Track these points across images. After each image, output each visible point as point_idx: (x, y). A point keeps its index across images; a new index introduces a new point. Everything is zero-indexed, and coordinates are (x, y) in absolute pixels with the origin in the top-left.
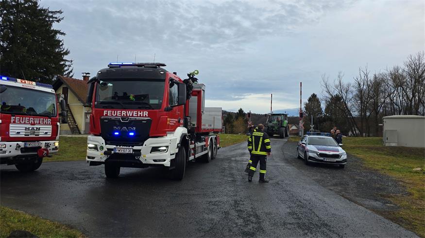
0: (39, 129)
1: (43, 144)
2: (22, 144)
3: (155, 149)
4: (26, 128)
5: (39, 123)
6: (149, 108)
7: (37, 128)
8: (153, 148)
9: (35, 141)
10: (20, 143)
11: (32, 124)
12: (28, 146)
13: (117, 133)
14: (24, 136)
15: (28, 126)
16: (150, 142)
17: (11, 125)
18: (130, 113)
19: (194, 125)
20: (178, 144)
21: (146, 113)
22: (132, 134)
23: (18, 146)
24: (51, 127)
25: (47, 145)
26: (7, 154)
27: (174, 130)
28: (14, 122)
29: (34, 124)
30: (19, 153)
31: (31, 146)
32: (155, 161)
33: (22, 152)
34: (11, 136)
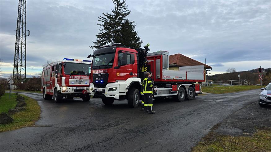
0: (83, 81)
1: (85, 88)
2: (75, 88)
3: (111, 89)
4: (76, 81)
5: (83, 79)
6: (108, 68)
7: (82, 81)
8: (109, 88)
9: (81, 87)
10: (74, 87)
11: (79, 79)
12: (77, 89)
13: (97, 82)
14: (75, 84)
15: (77, 80)
16: (109, 86)
17: (70, 80)
18: (101, 71)
19: (158, 77)
20: (127, 87)
21: (106, 71)
22: (102, 82)
23: (73, 89)
24: (89, 80)
25: (87, 89)
26: (68, 92)
27: (126, 79)
28: (71, 78)
29: (80, 79)
30: (74, 92)
31: (78, 89)
32: (110, 95)
33: (75, 91)
34: (70, 84)
